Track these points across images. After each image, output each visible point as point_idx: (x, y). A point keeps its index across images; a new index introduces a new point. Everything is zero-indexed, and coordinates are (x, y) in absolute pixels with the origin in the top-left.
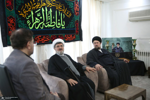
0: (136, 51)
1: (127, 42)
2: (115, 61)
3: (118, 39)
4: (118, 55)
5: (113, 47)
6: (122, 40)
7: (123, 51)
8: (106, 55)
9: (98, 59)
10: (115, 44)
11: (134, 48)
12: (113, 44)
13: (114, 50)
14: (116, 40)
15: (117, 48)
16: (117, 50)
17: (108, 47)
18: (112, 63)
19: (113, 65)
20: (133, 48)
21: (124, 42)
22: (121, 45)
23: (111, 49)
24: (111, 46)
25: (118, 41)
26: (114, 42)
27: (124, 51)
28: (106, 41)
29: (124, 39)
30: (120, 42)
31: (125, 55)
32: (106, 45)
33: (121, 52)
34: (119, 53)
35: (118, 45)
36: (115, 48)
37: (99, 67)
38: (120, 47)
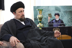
3: (57, 8)
5: (49, 19)
6: (62, 10)
7: (64, 25)
10: (53, 15)
12: (50, 15)
14: (54, 9)
15: (56, 21)
16: (55, 24)
21: (66, 12)
22: (62, 17)
23: (46, 22)
24: (46, 18)
25: (57, 11)
26: (51, 12)
27: (66, 25)
28: (38, 10)
29: (66, 8)
30: (60, 12)
31: (67, 31)
32: (38, 16)
33: (61, 26)
34: (58, 29)
35: (56, 16)
36: (53, 21)
37: (15, 41)
38: (59, 19)
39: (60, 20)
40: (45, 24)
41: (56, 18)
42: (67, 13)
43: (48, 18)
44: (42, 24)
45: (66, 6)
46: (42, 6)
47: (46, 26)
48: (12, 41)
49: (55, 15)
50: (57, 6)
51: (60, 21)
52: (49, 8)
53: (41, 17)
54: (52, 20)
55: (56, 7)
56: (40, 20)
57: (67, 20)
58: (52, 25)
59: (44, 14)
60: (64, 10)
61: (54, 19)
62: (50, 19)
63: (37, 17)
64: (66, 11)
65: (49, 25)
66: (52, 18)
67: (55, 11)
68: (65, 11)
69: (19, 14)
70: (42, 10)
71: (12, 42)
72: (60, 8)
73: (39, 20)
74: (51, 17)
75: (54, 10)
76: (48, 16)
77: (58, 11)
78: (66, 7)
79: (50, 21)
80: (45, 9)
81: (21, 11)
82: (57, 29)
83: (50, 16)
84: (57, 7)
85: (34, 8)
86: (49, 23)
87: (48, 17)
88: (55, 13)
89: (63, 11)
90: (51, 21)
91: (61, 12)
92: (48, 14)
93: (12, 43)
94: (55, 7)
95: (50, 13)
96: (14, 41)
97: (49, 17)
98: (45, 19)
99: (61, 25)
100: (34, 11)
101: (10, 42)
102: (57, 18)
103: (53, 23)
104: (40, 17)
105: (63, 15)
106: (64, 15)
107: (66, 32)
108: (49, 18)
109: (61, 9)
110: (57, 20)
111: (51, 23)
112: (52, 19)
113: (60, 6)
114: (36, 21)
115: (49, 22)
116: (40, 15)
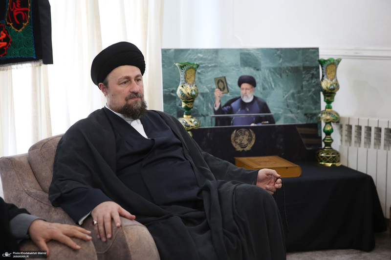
0: (337, 120)
1: (296, 70)
2: (212, 183)
3: (247, 58)
4: (243, 141)
5: (219, 98)
6: (266, 64)
8: (165, 146)
9: (119, 171)
10: (232, 82)
11: (329, 102)
12: (221, 83)
13: (224, 115)
14: (236, 59)
15: (243, 105)
16: (238, 116)
17: (189, 99)
18: (193, 193)
19: (196, 204)
20: (323, 105)
21: (278, 71)
22: (264, 89)
23: (207, 107)
24: (207, 93)
25: (247, 68)
26: (226, 71)
27: (278, 120)
28: (181, 67)
29: (280, 57)
30: (258, 70)
31: (282, 140)
32: (180, 87)
33: (260, 125)
34: (250, 132)
35: (244, 85)
36: (233, 105)
37: (112, 219)
38: (255, 98)
39: (256, 102)
40: (203, 115)
41: (243, 92)
42: (284, 75)
43: (213, 95)
44: (193, 120)
45: (281, 49)
46: (193, 50)
47: (208, 123)
48: (101, 219)
49: (241, 81)
50: (247, 50)
51: (256, 104)
52: (220, 55)
53: (194, 93)
54: (228, 100)
55: (245, 54)
56: (186, 102)
57: (283, 99)
58: (228, 120)
59: (199, 78)
60: (271, 65)
61: (237, 96)
62: (222, 95)
63: (178, 93)
64: (280, 68)
65: (217, 119)
66: (228, 95)
67: (242, 69)
68: (275, 69)
69: (120, 88)
70: (195, 67)
71: (102, 224)
72: (260, 56)
73: (184, 105)
74: (226, 90)
75: (236, 66)
76: (214, 86)
77: (250, 66)
78: (279, 52)
79: (222, 105)
80: (205, 59)
81: (128, 80)
82: (247, 133)
83: (222, 87)
84: (249, 54)
85: (163, 55)
86: (216, 112)
87: (213, 90)
88: (240, 76)
89: (267, 68)
90: (226, 105)
91: (260, 72)
92: (215, 79)
93: (101, 228)
94: (241, 54)
95: (220, 76)
96: (109, 219)
97: (217, 90)
98: (201, 98)
99: (259, 120)
100: (163, 66)
101: (95, 222)
102: (246, 94)
103: (231, 111)
104: (189, 91)
105: (267, 83)
106: (274, 81)
107: (278, 146)
108: (218, 93)
109: (262, 62)
110: (248, 99)
111: (223, 112)
112: (229, 97)
113: (258, 49)
114: (172, 104)
115: (216, 109)
116: (188, 86)
